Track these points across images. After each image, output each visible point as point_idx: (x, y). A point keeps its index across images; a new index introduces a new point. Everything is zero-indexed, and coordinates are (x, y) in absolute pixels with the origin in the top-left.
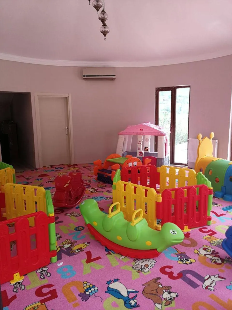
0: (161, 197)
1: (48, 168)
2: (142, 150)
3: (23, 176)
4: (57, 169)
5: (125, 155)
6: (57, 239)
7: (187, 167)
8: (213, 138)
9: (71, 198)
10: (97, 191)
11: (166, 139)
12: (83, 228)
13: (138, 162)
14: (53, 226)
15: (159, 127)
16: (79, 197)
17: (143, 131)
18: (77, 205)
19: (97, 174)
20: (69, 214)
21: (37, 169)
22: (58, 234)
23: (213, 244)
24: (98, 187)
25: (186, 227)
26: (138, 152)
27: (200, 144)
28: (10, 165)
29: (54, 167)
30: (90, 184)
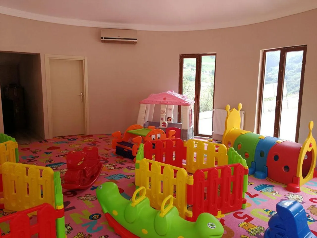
0: (193, 179)
1: (59, 139)
2: (165, 120)
3: (28, 149)
4: (70, 140)
5: (147, 125)
6: (68, 232)
7: (211, 139)
8: (241, 109)
9: (86, 177)
10: (116, 167)
11: (190, 110)
12: (100, 216)
13: (162, 134)
14: (61, 221)
15: (184, 96)
16: (95, 175)
17: (167, 100)
18: (93, 185)
19: (116, 148)
20: (83, 198)
21: (46, 141)
22: (69, 225)
23: (252, 233)
24: (117, 162)
25: (220, 212)
26: (161, 122)
27: (228, 116)
28: (12, 138)
29: (66, 138)
30: (107, 159)
